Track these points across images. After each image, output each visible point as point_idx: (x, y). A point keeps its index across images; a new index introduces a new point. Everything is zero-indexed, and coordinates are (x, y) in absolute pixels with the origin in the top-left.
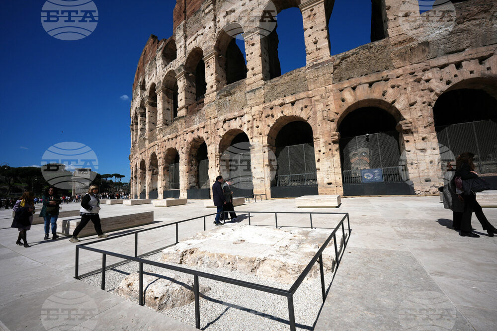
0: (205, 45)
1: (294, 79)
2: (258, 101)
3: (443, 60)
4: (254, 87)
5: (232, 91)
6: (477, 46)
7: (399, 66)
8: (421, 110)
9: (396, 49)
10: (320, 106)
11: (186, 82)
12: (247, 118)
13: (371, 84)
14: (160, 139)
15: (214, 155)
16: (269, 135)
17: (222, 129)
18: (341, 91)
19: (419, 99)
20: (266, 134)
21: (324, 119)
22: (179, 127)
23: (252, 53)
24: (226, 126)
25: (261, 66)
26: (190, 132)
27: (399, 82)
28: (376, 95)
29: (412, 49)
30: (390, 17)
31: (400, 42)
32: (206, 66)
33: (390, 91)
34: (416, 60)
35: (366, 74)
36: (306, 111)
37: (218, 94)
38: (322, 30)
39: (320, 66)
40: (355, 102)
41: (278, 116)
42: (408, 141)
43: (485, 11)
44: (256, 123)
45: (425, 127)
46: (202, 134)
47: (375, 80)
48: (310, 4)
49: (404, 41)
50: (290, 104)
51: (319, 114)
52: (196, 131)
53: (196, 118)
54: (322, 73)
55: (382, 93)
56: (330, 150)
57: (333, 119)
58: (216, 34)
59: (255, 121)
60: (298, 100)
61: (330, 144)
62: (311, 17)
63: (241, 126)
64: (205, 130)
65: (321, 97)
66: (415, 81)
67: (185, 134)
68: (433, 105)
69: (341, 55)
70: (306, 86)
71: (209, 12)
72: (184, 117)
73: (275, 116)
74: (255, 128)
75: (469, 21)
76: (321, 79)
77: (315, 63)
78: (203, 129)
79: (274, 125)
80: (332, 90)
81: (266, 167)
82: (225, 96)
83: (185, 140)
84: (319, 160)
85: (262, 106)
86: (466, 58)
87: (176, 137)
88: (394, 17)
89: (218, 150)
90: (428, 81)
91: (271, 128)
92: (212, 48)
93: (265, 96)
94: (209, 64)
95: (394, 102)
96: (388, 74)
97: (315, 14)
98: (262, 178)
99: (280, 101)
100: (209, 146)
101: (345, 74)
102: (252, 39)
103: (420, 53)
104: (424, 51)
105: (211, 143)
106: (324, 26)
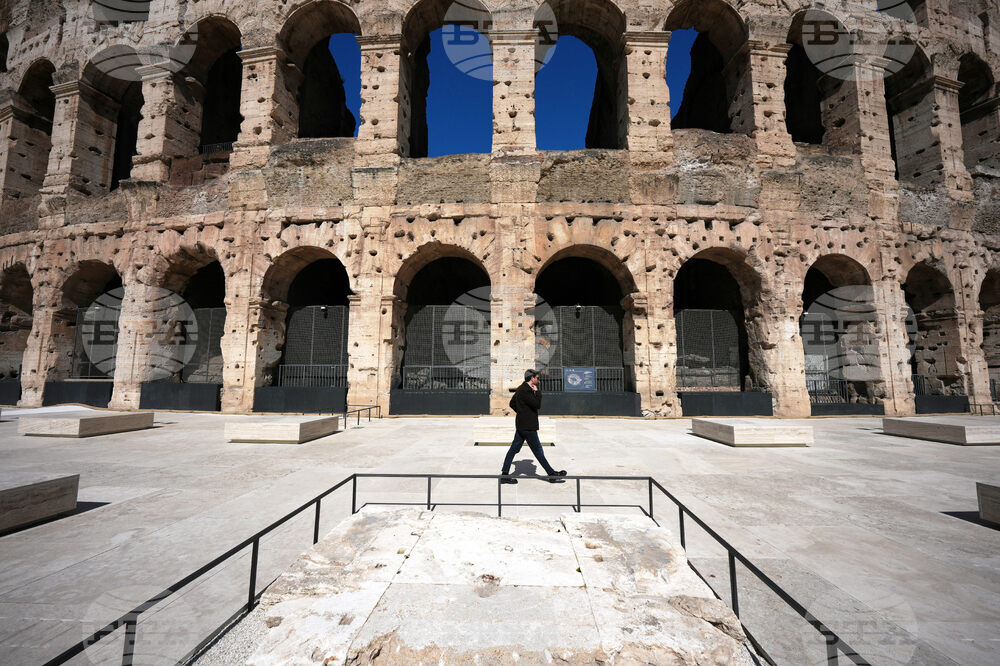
0: (251, 21)
1: (467, 172)
2: (381, 196)
3: (692, 211)
4: (375, 162)
5: (316, 157)
6: (730, 203)
7: (638, 202)
8: (660, 281)
9: (639, 172)
10: (509, 239)
11: (171, 95)
12: (346, 228)
13: (596, 220)
14: (54, 228)
15: (246, 302)
16: (397, 277)
17: (278, 241)
18: (549, 219)
19: (659, 263)
20: (391, 272)
21: (515, 265)
22: (134, 209)
23: (376, 87)
24: (289, 235)
25: (396, 122)
26: (173, 228)
27: (635, 228)
28: (602, 242)
29: (657, 180)
30: (633, 118)
31: (642, 163)
32: (246, 73)
33: (623, 239)
34: (660, 199)
35: (590, 202)
36: (482, 242)
37: (274, 154)
38: (528, 96)
39: (518, 162)
40: (569, 245)
41: (422, 240)
42: (639, 328)
43: (742, 158)
44: (369, 246)
45: (663, 308)
46: (214, 241)
47: (603, 215)
48: (508, 38)
49: (649, 164)
50: (452, 221)
51: (506, 253)
52: (193, 231)
53: (197, 196)
54: (519, 177)
55: (611, 240)
56: (520, 325)
57: (531, 269)
58: (286, 7)
59: (367, 240)
60: (469, 216)
61: (520, 314)
62: (509, 63)
63: (331, 243)
64: (224, 233)
65: (514, 221)
66: (656, 232)
67: (154, 233)
68: (675, 274)
69: (555, 154)
70: (488, 192)
72: (155, 183)
73: (417, 238)
74: (366, 255)
75: (725, 164)
76: (516, 187)
77: (508, 153)
78: (217, 229)
79: (411, 257)
80: (533, 214)
81: (384, 346)
82: (296, 163)
83: (151, 248)
84: (497, 342)
85: (389, 209)
86: (718, 215)
87: (120, 234)
88: (637, 120)
89: (259, 289)
90: (672, 236)
91: (405, 261)
92: (271, 38)
93: (399, 189)
94: (255, 72)
95: (626, 259)
96: (622, 209)
97: (517, 61)
98: (372, 369)
99: (432, 209)
100: (232, 275)
101: (558, 191)
102: (380, 56)
103: (666, 190)
104: (671, 188)
105: (239, 271)
106: (530, 90)
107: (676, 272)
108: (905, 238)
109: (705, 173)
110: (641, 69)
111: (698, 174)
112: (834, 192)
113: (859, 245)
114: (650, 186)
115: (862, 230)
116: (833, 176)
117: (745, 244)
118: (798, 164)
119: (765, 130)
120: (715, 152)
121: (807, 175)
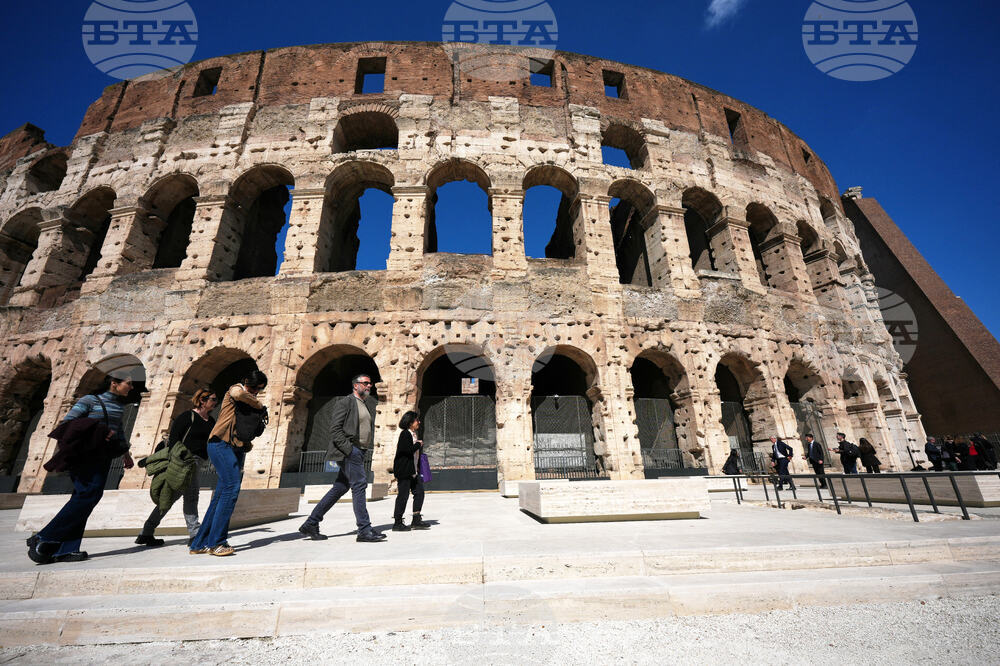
0: (125, 189)
1: (254, 291)
2: (186, 311)
3: (433, 315)
4: (186, 287)
5: (140, 284)
6: (467, 307)
7: (389, 309)
8: (401, 372)
9: (389, 286)
10: (280, 342)
11: (58, 241)
12: (156, 337)
13: (354, 325)
15: (59, 401)
16: (186, 377)
17: (99, 350)
18: (315, 325)
19: (402, 359)
20: (181, 372)
21: (281, 363)
23: (201, 232)
24: (109, 345)
25: (210, 256)
26: (26, 343)
27: (385, 329)
28: (356, 342)
29: (404, 292)
30: (393, 246)
31: (395, 280)
32: (112, 224)
33: (374, 339)
34: (408, 306)
35: (351, 310)
36: (259, 346)
37: (113, 282)
38: (313, 234)
39: (295, 282)
40: (329, 345)
41: (211, 345)
42: (380, 413)
43: (476, 273)
44: (168, 350)
45: (401, 395)
46: (52, 353)
47: (360, 320)
48: (305, 195)
49: (400, 280)
50: (237, 329)
51: (277, 353)
52: (39, 344)
53: (51, 317)
54: (292, 294)
55: (364, 340)
56: (277, 413)
57: (294, 365)
58: (151, 180)
59: (168, 347)
60: (252, 325)
61: (278, 404)
62: (304, 211)
63: (139, 351)
64: (61, 345)
65: (286, 328)
66: (402, 332)
67: (11, 347)
68: (417, 367)
69: (325, 275)
70: (269, 306)
71: (153, 140)
72: (21, 308)
73: (207, 344)
74: (165, 359)
75: (461, 278)
76: (291, 302)
77: (289, 276)
78: (56, 342)
79: (200, 360)
80: (303, 322)
82: (126, 289)
83: (5, 359)
85: (189, 322)
86: (455, 318)
88: (396, 248)
89: (73, 390)
90: (415, 336)
91: (195, 364)
92: (135, 200)
93: (200, 306)
94: (119, 224)
95: (375, 355)
96: (375, 316)
97: (309, 210)
99: (223, 320)
100: (57, 379)
101: (325, 304)
102: (209, 210)
103: (412, 299)
104: (417, 298)
105: (62, 375)
106: (316, 229)
107: (419, 364)
108: (631, 330)
109: (444, 285)
110: (404, 212)
111: (439, 286)
112: (559, 296)
113: (585, 337)
114: (398, 297)
115: (588, 324)
116: (557, 284)
117: (479, 340)
118: (527, 275)
119: (503, 251)
120: (450, 269)
121: (533, 284)
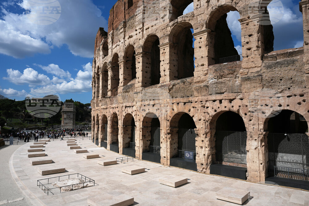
0: (120, 53)
2: (139, 99)
3: (214, 97)
4: (138, 90)
5: (128, 90)
6: (229, 92)
7: (196, 96)
8: (203, 124)
9: (195, 85)
11: (112, 74)
12: (134, 108)
13: (185, 103)
14: (100, 106)
15: (121, 127)
16: (143, 122)
17: (125, 112)
18: (173, 104)
19: (203, 118)
20: (142, 120)
21: (165, 119)
22: (108, 103)
23: (138, 68)
24: (126, 110)
25: (142, 77)
27: (196, 105)
28: (186, 111)
29: (201, 87)
31: (197, 82)
33: (192, 109)
34: (203, 94)
35: (183, 97)
38: (168, 64)
39: (163, 87)
40: (178, 112)
41: (147, 111)
42: (197, 141)
43: (232, 74)
44: (138, 113)
45: (203, 134)
46: (117, 111)
47: (186, 101)
48: (163, 46)
49: (199, 82)
50: (152, 106)
52: (114, 108)
53: (115, 100)
55: (188, 110)
56: (166, 137)
57: (169, 120)
58: (124, 48)
59: (137, 111)
60: (155, 104)
61: (166, 134)
62: (164, 54)
63: (132, 112)
66: (202, 106)
67: (110, 109)
69: (173, 82)
72: (110, 97)
74: (138, 116)
75: (225, 77)
77: (162, 84)
78: (117, 108)
81: (141, 141)
82: (126, 92)
83: (110, 112)
84: (162, 143)
85: (141, 103)
86: (223, 98)
87: (107, 109)
88: (197, 65)
89: (122, 124)
90: (207, 107)
91: (144, 117)
92: (122, 58)
94: (121, 67)
95: (193, 116)
96: (192, 99)
97: (165, 53)
98: (139, 147)
101: (175, 95)
102: (139, 59)
103: (205, 91)
104: (206, 90)
105: (120, 119)
106: (168, 62)
107: (210, 120)
109: (217, 83)
110: (199, 45)
111: (214, 83)
112: (281, 80)
113: (299, 104)
114: (199, 90)
115: (302, 95)
116: (280, 73)
117: (235, 109)
118: (261, 70)
119: (247, 57)
120: (218, 75)
121: (264, 75)
